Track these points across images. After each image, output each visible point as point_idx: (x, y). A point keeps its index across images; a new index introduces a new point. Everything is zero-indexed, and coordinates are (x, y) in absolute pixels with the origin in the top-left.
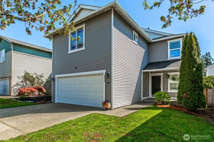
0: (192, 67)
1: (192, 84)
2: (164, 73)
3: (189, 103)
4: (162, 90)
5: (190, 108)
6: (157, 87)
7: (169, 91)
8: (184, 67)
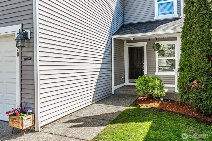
0: (208, 27)
1: (209, 61)
2: (149, 42)
3: (204, 100)
4: (145, 72)
5: (206, 110)
6: (138, 66)
7: (158, 73)
8: (191, 27)
